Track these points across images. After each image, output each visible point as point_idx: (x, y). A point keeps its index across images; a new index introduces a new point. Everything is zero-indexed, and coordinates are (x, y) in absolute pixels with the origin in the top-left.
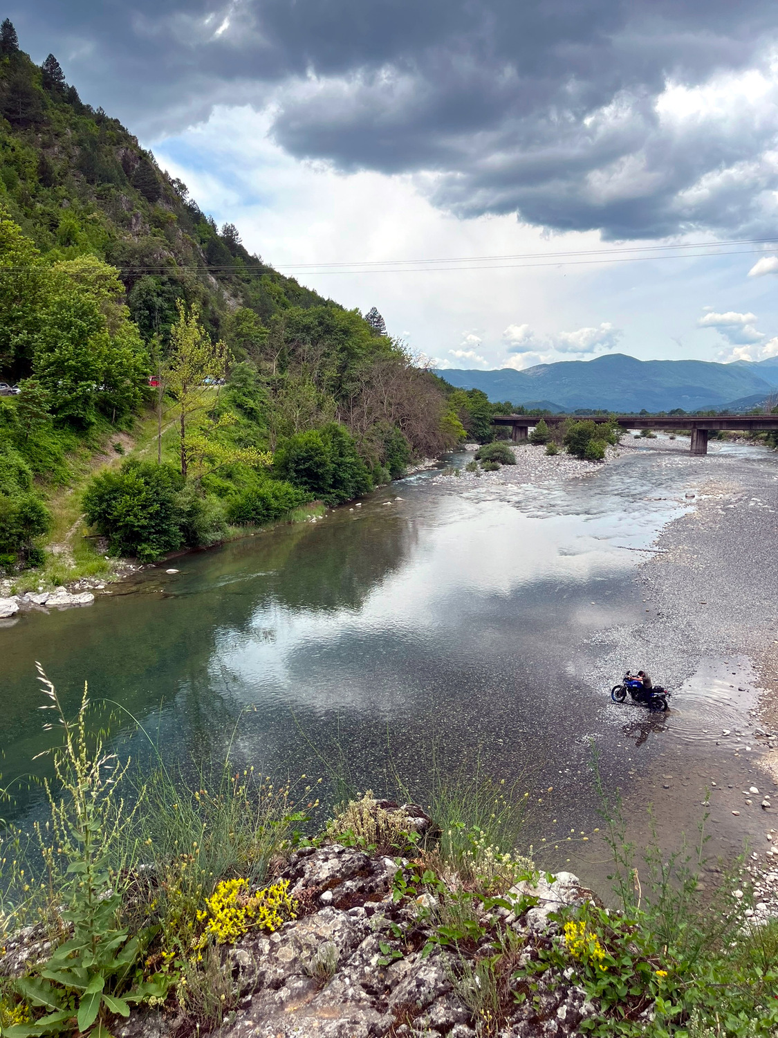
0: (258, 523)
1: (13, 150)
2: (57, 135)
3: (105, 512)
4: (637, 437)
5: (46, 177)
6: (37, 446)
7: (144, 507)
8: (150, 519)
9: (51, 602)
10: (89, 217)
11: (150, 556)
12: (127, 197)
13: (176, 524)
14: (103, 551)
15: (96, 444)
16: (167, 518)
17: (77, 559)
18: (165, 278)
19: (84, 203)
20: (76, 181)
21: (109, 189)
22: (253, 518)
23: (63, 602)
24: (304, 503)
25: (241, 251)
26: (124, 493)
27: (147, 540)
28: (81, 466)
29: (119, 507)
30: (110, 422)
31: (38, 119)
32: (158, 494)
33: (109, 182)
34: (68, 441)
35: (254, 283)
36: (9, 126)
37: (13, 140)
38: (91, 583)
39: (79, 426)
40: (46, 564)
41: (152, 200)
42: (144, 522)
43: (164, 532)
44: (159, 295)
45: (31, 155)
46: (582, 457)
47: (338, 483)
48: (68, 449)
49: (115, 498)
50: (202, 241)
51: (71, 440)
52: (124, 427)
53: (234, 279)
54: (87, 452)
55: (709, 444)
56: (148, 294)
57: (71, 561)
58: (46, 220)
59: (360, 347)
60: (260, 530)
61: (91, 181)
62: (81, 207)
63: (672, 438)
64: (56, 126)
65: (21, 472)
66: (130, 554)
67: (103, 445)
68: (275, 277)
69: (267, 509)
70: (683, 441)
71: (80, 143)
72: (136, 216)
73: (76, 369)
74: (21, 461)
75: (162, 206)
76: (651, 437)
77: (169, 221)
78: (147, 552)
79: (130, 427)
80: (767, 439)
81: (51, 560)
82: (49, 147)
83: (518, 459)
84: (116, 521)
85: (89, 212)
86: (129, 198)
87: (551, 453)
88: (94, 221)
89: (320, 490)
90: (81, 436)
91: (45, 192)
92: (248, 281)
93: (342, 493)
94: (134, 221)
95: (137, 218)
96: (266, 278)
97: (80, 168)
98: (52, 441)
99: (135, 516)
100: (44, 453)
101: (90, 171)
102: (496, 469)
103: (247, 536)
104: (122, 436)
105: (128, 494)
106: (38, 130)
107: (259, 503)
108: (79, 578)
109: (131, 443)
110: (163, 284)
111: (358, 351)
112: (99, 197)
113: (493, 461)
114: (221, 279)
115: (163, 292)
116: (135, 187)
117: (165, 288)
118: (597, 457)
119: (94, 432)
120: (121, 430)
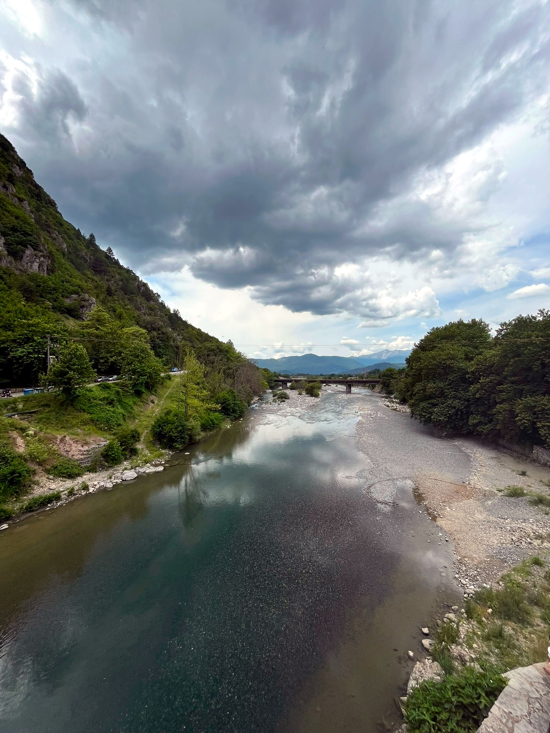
0: (211, 430)
1: (96, 282)
2: (113, 277)
3: (161, 431)
4: (325, 386)
5: (109, 292)
6: (124, 403)
7: (176, 428)
8: (178, 433)
9: (147, 471)
10: (126, 307)
11: (178, 448)
12: (139, 299)
13: (187, 434)
14: (158, 446)
15: (145, 400)
16: (184, 432)
17: (149, 451)
18: (160, 332)
19: (123, 302)
20: (120, 293)
21: (133, 297)
22: (209, 429)
23: (152, 471)
24: (224, 420)
25: (180, 319)
26: (168, 423)
27: (176, 441)
28: (140, 409)
29: (167, 428)
30: (149, 391)
31: (105, 271)
32: (180, 423)
33: (133, 294)
34: (135, 400)
35: (186, 330)
36: (94, 273)
37: (95, 278)
38: (158, 461)
39: (138, 394)
40: (139, 454)
41: (148, 301)
42: (176, 434)
43: (182, 438)
44: (158, 339)
45: (105, 285)
46: (312, 395)
47: (234, 411)
48: (135, 403)
49: (164, 425)
50: (166, 315)
51: (136, 399)
52: (154, 393)
53: (178, 329)
54: (141, 404)
55: (352, 389)
56: (154, 338)
57: (147, 452)
58: (111, 309)
59: (232, 357)
60: (211, 433)
61: (126, 294)
62: (123, 304)
63: (337, 386)
64: (112, 274)
65: (123, 415)
66: (171, 448)
67: (147, 401)
68: (193, 328)
69: (214, 424)
70: (342, 388)
71: (122, 280)
72: (143, 307)
73: (139, 372)
74: (123, 411)
75: (152, 303)
76: (329, 386)
77: (155, 309)
78: (177, 446)
79: (156, 392)
80: (369, 386)
81: (140, 452)
82: (109, 281)
83: (290, 397)
84: (166, 434)
85: (126, 305)
86: (141, 300)
87: (300, 394)
88: (128, 309)
89: (228, 414)
90: (139, 397)
91: (109, 298)
92: (183, 330)
93: (236, 415)
94: (142, 308)
95: (143, 308)
96: (190, 329)
97: (122, 289)
98: (130, 401)
99: (173, 432)
100: (127, 405)
101: (126, 290)
102: (284, 401)
103: (207, 436)
104: (153, 396)
105: (170, 424)
106: (105, 275)
107: (211, 422)
108: (154, 459)
109: (157, 399)
110: (159, 334)
111: (232, 358)
112: (129, 300)
113: (282, 398)
114: (173, 329)
115: (159, 337)
116: (143, 296)
117: (160, 336)
118: (317, 396)
119: (144, 396)
120: (153, 394)
